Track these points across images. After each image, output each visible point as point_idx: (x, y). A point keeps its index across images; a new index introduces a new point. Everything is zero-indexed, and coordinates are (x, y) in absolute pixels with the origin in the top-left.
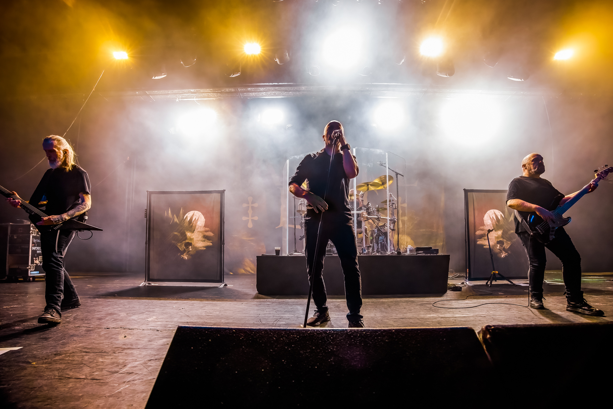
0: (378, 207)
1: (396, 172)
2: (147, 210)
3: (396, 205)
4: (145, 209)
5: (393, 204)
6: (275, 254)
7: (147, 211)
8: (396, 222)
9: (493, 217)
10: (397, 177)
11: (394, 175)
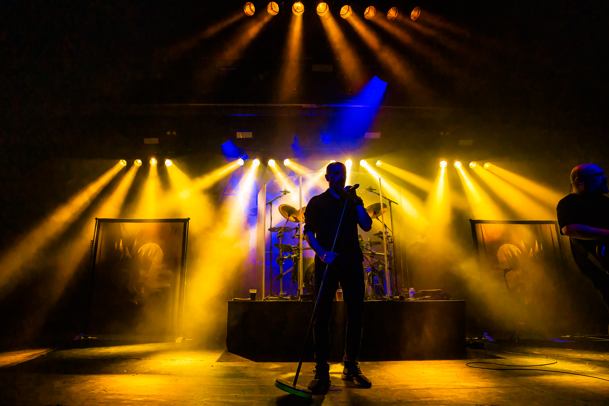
0: (370, 240)
1: (388, 200)
2: (93, 241)
3: (392, 238)
4: (91, 241)
5: (389, 236)
6: (250, 299)
7: (93, 243)
8: (392, 258)
9: (508, 254)
10: (390, 205)
11: (387, 203)
